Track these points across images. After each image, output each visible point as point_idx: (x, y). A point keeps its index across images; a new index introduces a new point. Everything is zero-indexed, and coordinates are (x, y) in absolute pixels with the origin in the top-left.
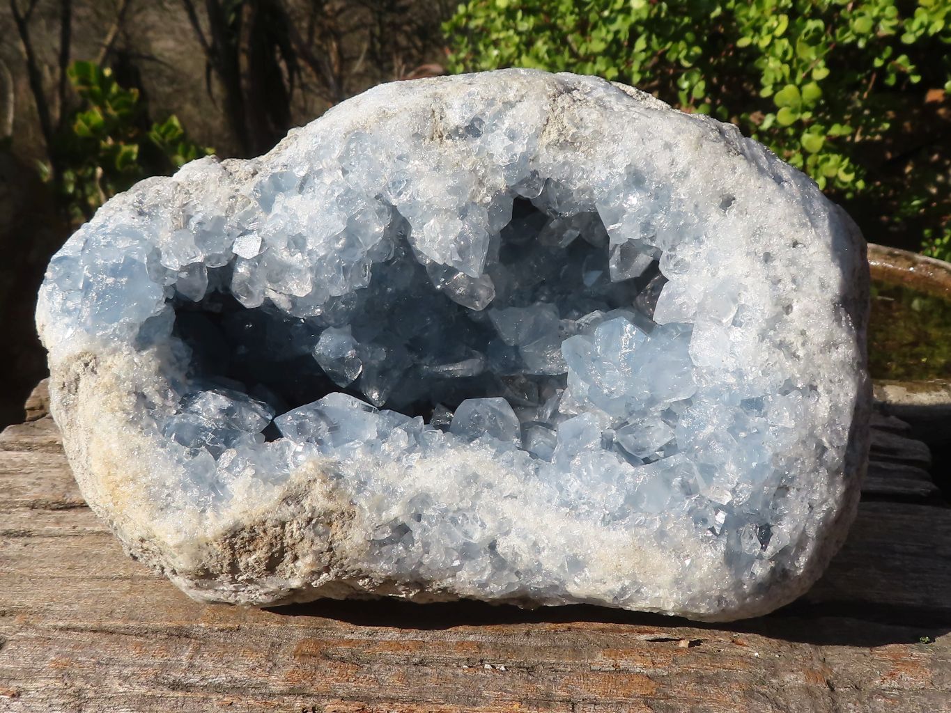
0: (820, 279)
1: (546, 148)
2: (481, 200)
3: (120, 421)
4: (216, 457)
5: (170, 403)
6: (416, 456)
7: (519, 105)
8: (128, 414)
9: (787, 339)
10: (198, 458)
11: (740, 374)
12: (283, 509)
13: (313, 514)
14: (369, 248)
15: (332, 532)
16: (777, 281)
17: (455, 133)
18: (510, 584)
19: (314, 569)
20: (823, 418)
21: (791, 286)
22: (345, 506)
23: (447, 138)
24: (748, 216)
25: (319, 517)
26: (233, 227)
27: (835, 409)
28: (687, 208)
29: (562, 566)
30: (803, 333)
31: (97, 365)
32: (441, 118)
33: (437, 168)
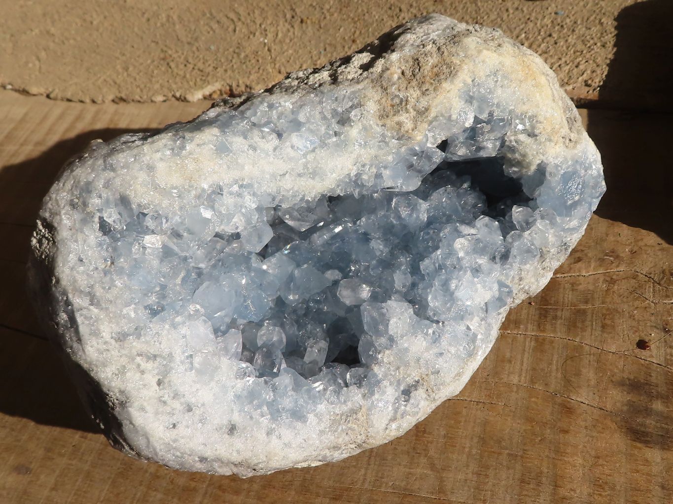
0: (146, 412)
1: (361, 406)
2: (384, 353)
3: (540, 115)
4: (476, 117)
5: (512, 138)
6: (353, 173)
7: (387, 422)
8: (537, 121)
9: (152, 363)
10: (487, 112)
11: (174, 326)
12: (426, 103)
13: (406, 108)
14: (433, 289)
15: (389, 102)
16: (176, 396)
17: (416, 385)
18: (255, 114)
19: (389, 72)
20: (103, 324)
21: (166, 398)
22: (389, 122)
23: (419, 380)
24: (214, 428)
25: (402, 108)
26: (515, 262)
27: (96, 334)
28: (256, 414)
29: (231, 143)
30: (143, 372)
31: (564, 143)
32: (427, 390)
33: (418, 360)
